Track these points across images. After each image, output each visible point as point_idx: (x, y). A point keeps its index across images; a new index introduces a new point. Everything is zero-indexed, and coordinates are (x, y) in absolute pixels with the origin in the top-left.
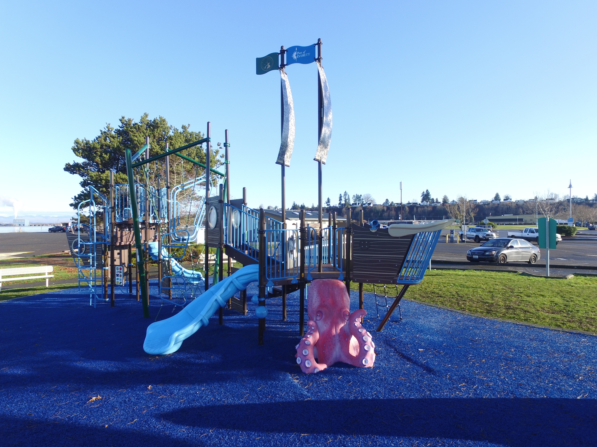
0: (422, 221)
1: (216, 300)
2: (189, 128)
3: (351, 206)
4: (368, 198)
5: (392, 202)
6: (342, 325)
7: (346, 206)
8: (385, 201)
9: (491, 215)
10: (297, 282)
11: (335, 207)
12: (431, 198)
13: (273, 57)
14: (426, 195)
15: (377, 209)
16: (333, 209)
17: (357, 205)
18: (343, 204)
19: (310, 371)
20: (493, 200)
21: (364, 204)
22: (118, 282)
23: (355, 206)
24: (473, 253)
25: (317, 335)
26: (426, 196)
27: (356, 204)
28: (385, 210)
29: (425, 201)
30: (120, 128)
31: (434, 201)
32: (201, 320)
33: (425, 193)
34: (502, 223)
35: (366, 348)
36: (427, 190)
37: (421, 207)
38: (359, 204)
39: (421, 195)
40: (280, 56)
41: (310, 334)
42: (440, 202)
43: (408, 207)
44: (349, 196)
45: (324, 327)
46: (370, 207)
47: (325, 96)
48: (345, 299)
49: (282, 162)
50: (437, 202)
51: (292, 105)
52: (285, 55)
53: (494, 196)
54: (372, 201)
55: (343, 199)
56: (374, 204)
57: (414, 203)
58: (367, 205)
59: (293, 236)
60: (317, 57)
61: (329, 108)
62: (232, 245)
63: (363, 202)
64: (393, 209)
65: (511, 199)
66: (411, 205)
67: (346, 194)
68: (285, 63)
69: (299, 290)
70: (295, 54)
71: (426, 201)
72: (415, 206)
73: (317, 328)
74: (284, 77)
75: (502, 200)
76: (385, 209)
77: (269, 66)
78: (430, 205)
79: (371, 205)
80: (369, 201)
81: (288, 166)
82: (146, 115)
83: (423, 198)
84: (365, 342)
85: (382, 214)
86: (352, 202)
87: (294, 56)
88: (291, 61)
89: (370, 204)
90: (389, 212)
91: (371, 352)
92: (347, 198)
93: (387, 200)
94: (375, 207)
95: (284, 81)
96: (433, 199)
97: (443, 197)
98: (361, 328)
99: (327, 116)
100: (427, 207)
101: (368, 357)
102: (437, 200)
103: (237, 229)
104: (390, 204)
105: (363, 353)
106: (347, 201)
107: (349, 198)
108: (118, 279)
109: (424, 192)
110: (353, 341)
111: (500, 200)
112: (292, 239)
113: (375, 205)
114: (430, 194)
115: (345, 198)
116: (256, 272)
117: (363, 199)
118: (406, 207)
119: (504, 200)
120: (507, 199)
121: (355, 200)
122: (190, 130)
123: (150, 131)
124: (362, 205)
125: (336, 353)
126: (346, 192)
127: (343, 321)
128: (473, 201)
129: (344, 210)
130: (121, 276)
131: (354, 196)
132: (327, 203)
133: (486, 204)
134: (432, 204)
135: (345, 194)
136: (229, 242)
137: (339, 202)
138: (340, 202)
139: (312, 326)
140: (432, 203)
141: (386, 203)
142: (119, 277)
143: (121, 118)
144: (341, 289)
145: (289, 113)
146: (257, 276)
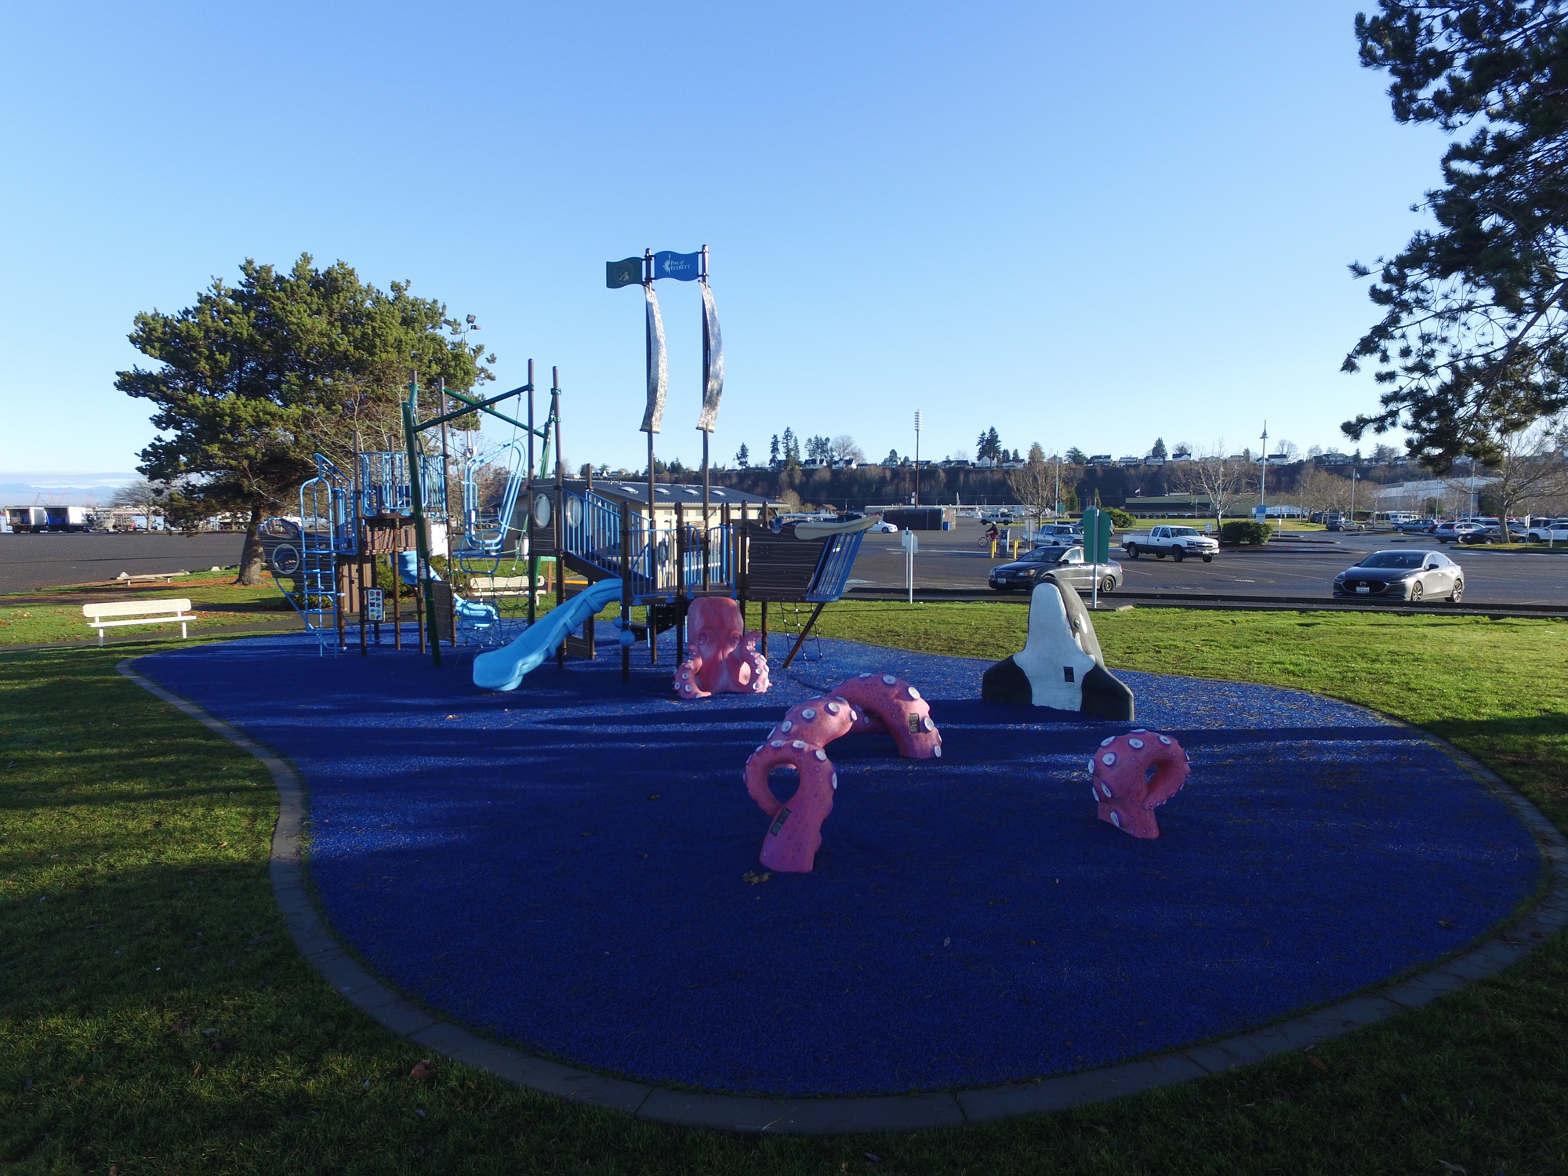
0: (977, 507)
1: (565, 624)
2: (409, 288)
3: (801, 466)
4: (844, 446)
5: (906, 459)
6: (731, 650)
7: (789, 468)
8: (888, 455)
9: (1142, 493)
10: (673, 601)
11: (761, 469)
12: (1002, 449)
13: (634, 263)
14: (988, 441)
15: (868, 475)
16: (755, 474)
17: (818, 466)
18: (780, 461)
19: (691, 696)
20: (1147, 457)
21: (836, 463)
22: (373, 616)
23: (812, 466)
24: (999, 574)
25: (700, 662)
26: (989, 444)
27: (814, 461)
28: (888, 478)
29: (985, 458)
30: (244, 286)
31: (1009, 456)
32: (547, 649)
33: (987, 435)
34: (1160, 514)
35: (757, 671)
36: (992, 430)
37: (976, 472)
38: (822, 461)
39: (978, 440)
40: (644, 263)
41: (691, 659)
42: (1023, 460)
43: (945, 471)
44: (796, 440)
45: (709, 653)
46: (851, 469)
47: (713, 334)
48: (735, 620)
49: (648, 428)
50: (1016, 459)
51: (662, 341)
52: (653, 262)
53: (1153, 446)
54: (854, 454)
55: (781, 447)
56: (860, 462)
57: (959, 462)
58: (841, 464)
59: (664, 540)
60: (700, 273)
61: (718, 351)
62: (573, 552)
63: (832, 457)
64: (908, 476)
65: (1190, 455)
66: (953, 467)
67: (788, 434)
68: (653, 276)
69: (675, 628)
70: (667, 263)
71: (989, 457)
72: (962, 468)
73: (700, 654)
74: (652, 297)
75: (1169, 458)
76: (888, 474)
77: (627, 277)
78: (997, 467)
79: (854, 466)
80: (848, 454)
81: (658, 433)
82: (306, 258)
83: (983, 447)
84: (756, 665)
85: (879, 490)
86: (804, 456)
87: (667, 266)
88: (661, 274)
89: (849, 462)
90: (898, 484)
91: (765, 675)
92: (791, 445)
93: (893, 452)
94: (863, 471)
95: (651, 304)
96: (1006, 452)
97: (1030, 448)
98: (755, 651)
99: (715, 364)
100: (992, 472)
101: (760, 682)
102: (1016, 453)
103: (576, 529)
104: (899, 463)
105: (754, 677)
106: (792, 453)
107: (796, 446)
108: (372, 611)
109: (984, 434)
110: (745, 669)
111: (1164, 456)
112: (663, 543)
113: (863, 465)
114: (999, 439)
115: (787, 446)
116: (618, 587)
117: (832, 450)
118: (940, 471)
119: (1175, 456)
120: (1182, 452)
121: (812, 453)
122: (410, 294)
123: (319, 298)
124: (829, 466)
125: (724, 680)
126: (791, 430)
127: (732, 644)
128: (1100, 457)
129: (784, 476)
130: (378, 605)
131: (810, 440)
132: (739, 458)
133: (1131, 464)
134: (1004, 465)
135: (787, 436)
136: (571, 549)
137: (770, 456)
138: (774, 457)
139: (693, 651)
140: (1004, 462)
141: (891, 460)
142: (376, 608)
143: (243, 263)
144: (732, 608)
145: (657, 354)
146: (619, 593)
